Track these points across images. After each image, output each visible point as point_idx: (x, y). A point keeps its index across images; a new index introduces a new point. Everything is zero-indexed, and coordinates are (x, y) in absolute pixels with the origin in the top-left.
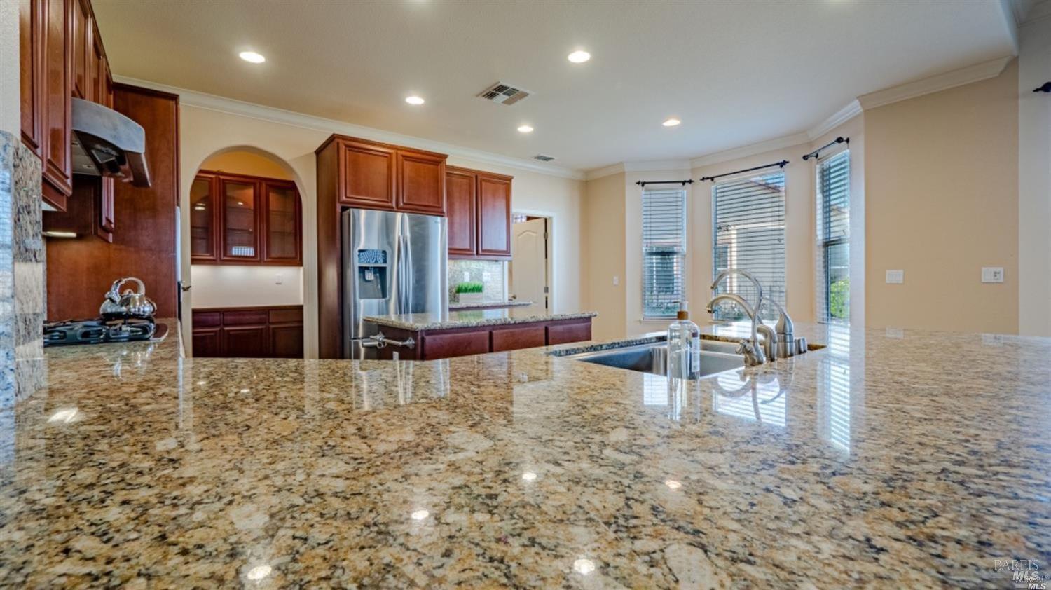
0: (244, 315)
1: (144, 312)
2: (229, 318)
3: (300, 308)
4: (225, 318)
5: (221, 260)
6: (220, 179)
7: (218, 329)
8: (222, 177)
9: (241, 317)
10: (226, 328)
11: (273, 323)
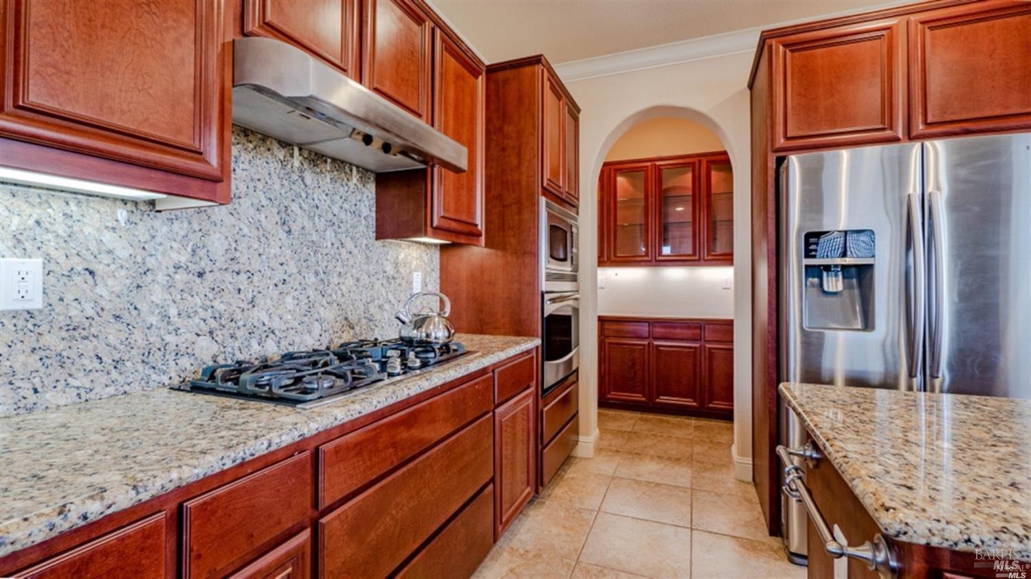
0: (675, 328)
1: (436, 338)
2: (658, 330)
3: (730, 323)
4: (654, 329)
5: (656, 261)
6: (655, 165)
7: (646, 343)
8: (658, 163)
9: (672, 330)
10: (656, 343)
11: (709, 342)
